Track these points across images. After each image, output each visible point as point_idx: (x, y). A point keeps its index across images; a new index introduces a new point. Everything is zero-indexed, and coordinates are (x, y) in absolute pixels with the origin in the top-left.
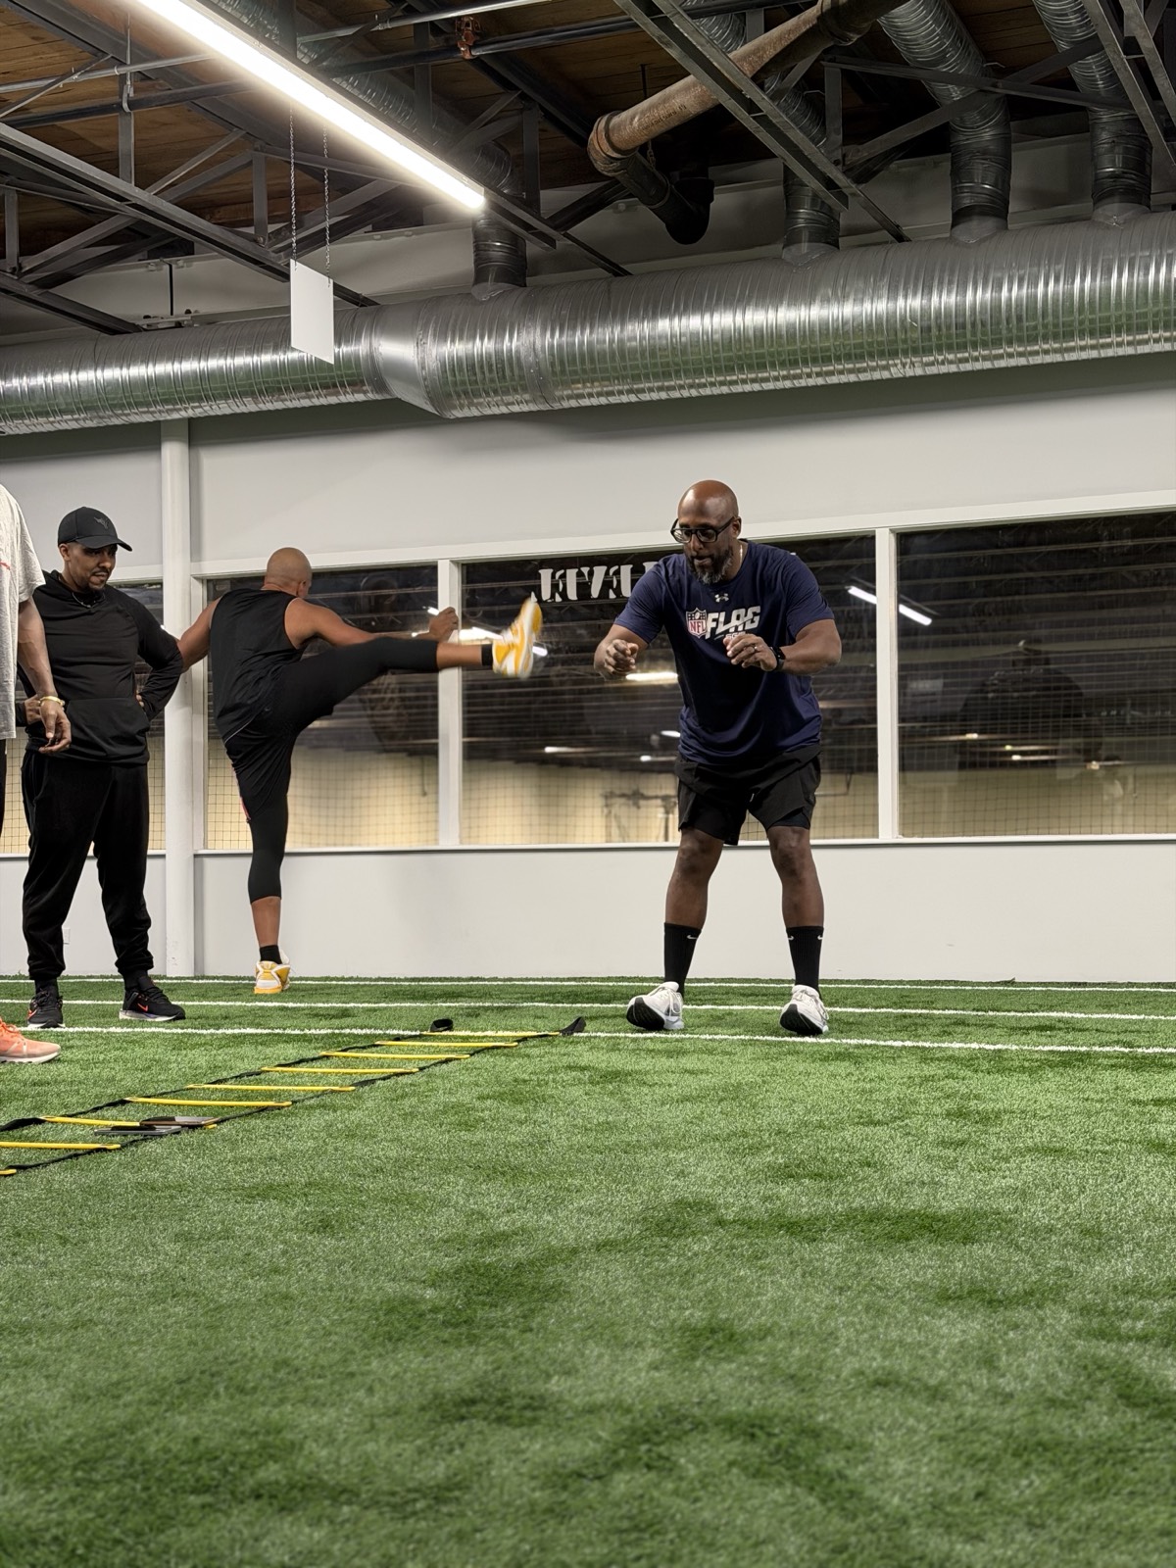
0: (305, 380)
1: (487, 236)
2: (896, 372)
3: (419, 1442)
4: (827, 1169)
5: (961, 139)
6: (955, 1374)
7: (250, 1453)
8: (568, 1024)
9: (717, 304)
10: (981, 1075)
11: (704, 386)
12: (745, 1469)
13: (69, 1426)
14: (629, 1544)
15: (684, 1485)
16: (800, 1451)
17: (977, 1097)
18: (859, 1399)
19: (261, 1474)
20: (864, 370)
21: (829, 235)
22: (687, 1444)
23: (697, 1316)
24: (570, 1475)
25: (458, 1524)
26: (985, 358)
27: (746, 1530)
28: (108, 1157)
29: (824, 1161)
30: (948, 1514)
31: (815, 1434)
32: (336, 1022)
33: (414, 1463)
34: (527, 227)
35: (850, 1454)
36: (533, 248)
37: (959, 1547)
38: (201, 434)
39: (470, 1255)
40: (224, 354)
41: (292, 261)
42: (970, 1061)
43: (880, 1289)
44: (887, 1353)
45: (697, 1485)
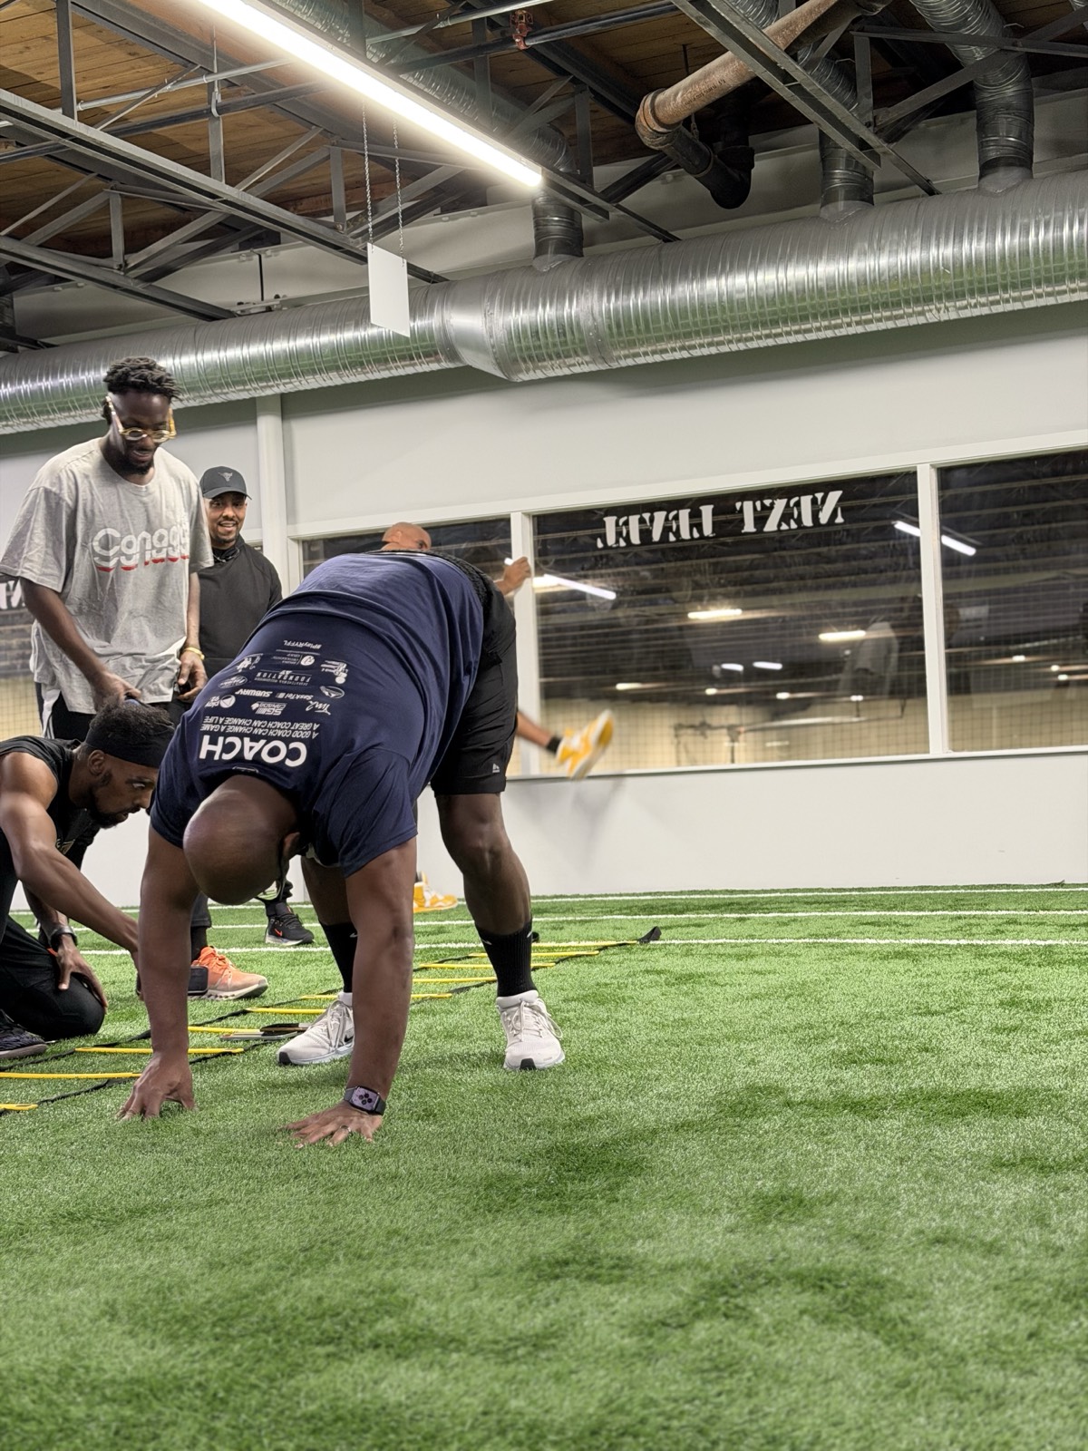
0: (384, 353)
1: (545, 213)
2: (932, 317)
3: (518, 1298)
4: (887, 1055)
5: (987, 96)
6: (1009, 1231)
7: (368, 1309)
8: (645, 933)
9: (761, 262)
10: (1032, 968)
11: (751, 339)
12: (815, 1316)
13: (207, 1290)
14: (710, 1382)
15: (759, 1332)
16: (866, 1300)
17: (1028, 988)
18: (920, 1255)
19: (379, 1326)
20: (901, 317)
21: (863, 192)
22: (762, 1296)
23: (769, 1186)
24: (655, 1324)
25: (555, 1367)
26: (1015, 300)
27: (817, 1368)
28: (234, 1059)
29: (885, 1048)
30: (1003, 1353)
31: (879, 1285)
32: (433, 938)
33: (514, 1316)
34: (582, 201)
35: (912, 1302)
36: (588, 221)
37: (1013, 1380)
38: (292, 407)
39: (560, 1136)
40: (311, 333)
41: (369, 245)
42: (1022, 957)
43: (939, 1159)
44: (945, 1214)
45: (771, 1331)
